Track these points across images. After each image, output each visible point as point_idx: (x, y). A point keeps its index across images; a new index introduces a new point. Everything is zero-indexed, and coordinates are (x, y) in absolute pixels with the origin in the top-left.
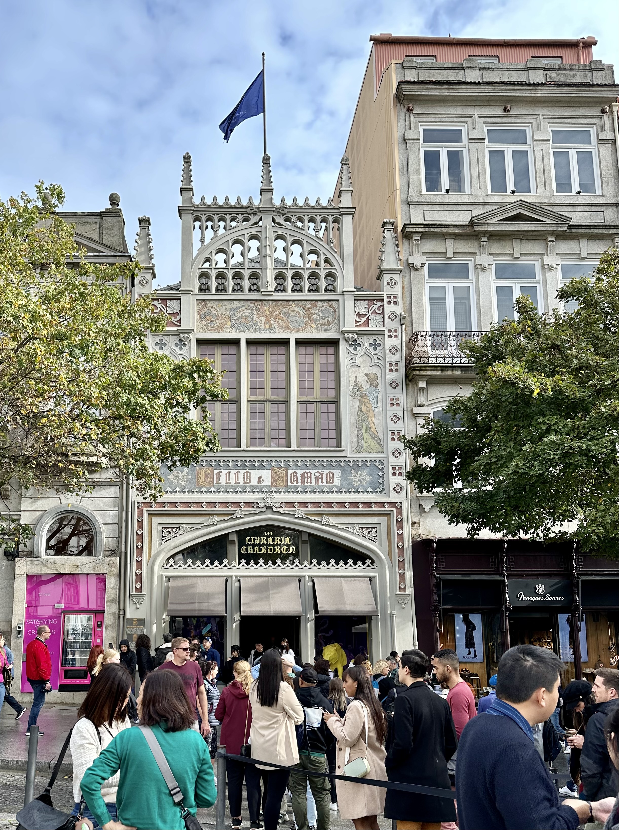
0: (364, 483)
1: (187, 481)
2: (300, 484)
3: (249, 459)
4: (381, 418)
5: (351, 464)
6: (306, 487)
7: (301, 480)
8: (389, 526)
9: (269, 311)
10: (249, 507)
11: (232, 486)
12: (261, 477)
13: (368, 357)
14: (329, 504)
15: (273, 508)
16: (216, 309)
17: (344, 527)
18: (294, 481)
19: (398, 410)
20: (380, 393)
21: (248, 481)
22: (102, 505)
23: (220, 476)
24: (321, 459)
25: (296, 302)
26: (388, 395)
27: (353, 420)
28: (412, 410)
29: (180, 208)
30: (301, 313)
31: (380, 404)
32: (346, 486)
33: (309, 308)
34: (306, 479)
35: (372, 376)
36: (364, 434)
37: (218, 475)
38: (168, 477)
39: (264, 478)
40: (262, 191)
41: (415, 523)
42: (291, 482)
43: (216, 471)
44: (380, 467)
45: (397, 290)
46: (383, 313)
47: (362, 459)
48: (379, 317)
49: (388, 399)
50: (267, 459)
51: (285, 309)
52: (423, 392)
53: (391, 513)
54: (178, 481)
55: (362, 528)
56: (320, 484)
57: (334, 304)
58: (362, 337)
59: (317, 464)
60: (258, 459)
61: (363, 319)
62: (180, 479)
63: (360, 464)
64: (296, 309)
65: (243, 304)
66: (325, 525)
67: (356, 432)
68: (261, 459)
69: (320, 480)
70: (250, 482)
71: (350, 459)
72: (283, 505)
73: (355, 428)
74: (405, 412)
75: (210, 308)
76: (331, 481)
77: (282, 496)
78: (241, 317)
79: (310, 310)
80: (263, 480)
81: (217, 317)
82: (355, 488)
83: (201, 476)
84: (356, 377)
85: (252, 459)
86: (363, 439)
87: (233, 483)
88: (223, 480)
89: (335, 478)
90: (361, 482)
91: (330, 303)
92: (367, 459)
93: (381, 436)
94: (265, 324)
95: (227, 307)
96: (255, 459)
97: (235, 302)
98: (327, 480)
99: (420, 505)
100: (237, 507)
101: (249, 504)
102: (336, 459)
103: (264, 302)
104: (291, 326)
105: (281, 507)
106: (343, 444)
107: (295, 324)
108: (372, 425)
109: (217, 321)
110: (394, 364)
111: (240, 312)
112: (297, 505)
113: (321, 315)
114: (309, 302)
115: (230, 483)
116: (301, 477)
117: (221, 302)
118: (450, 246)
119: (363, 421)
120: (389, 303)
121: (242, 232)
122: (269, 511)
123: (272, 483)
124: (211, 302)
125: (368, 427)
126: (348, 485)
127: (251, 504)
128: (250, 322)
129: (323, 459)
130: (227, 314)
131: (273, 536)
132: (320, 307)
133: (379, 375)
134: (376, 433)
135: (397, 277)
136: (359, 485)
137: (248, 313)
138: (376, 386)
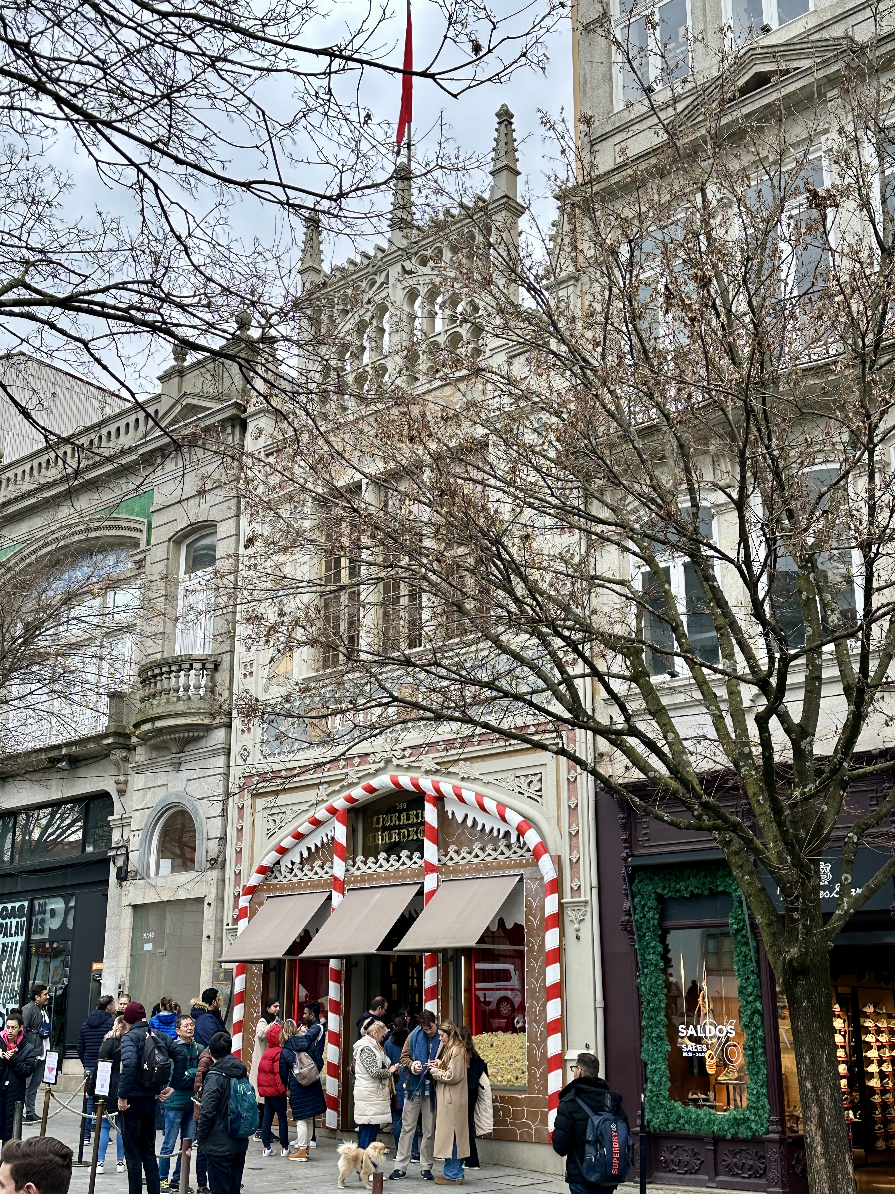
1: (298, 732)
8: (559, 768)
10: (364, 763)
14: (468, 740)
15: (394, 760)
17: (492, 779)
22: (206, 788)
41: (602, 755)
53: (560, 741)
55: (518, 777)
66: (463, 779)
72: (407, 752)
77: (408, 737)
105: (404, 757)
112: (425, 749)
121: (366, 307)
122: (390, 766)
127: (367, 758)
131: (408, 809)
135: (570, 292)
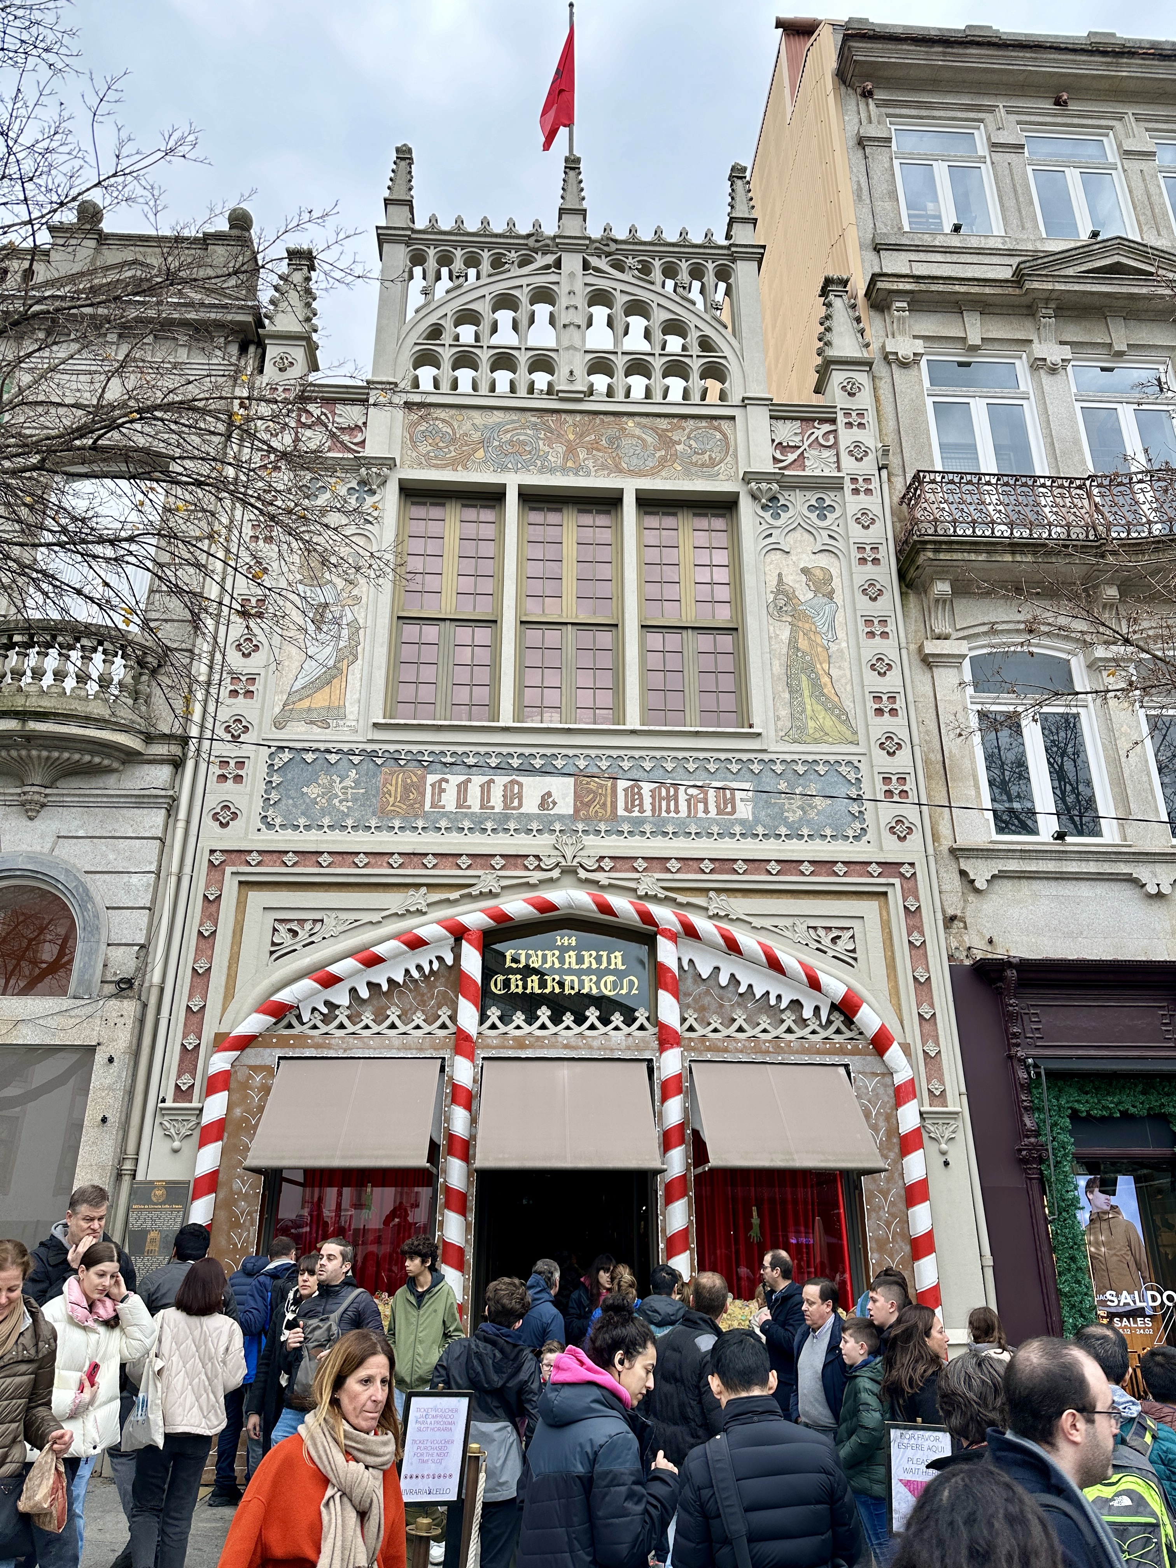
0: (812, 814)
1: (355, 800)
2: (649, 813)
3: (520, 750)
4: (846, 665)
5: (779, 768)
6: (665, 821)
7: (653, 804)
8: (886, 926)
9: (574, 432)
10: (516, 867)
11: (473, 813)
12: (549, 794)
13: (806, 535)
14: (724, 864)
15: (581, 871)
16: (451, 425)
17: (767, 923)
18: (633, 806)
19: (889, 648)
20: (841, 610)
21: (516, 803)
22: (111, 857)
23: (444, 791)
24: (702, 755)
25: (637, 419)
26: (859, 614)
27: (778, 668)
28: (921, 648)
29: (380, 231)
30: (649, 440)
31: (841, 634)
32: (768, 820)
33: (667, 430)
34: (664, 803)
35: (818, 573)
36: (807, 700)
37: (439, 789)
38: (305, 790)
39: (555, 796)
40: (562, 211)
41: (953, 918)
42: (626, 809)
43: (431, 779)
44: (852, 777)
45: (865, 399)
46: (836, 444)
47: (804, 757)
48: (826, 453)
49: (861, 622)
50: (564, 751)
51: (612, 432)
52: (944, 609)
53: (890, 890)
54: (329, 800)
55: (815, 928)
56: (701, 814)
57: (725, 425)
58: (792, 493)
59: (691, 767)
60: (542, 751)
61: (791, 457)
62: (337, 796)
63: (801, 769)
64: (638, 432)
65: (514, 416)
66: (716, 916)
67: (787, 695)
68: (549, 751)
69: (701, 806)
70: (520, 805)
71: (773, 757)
72: (607, 864)
73: (781, 686)
74: (904, 652)
75: (437, 422)
76: (729, 809)
77: (603, 842)
78: (510, 442)
79: (670, 434)
80: (555, 803)
81: (453, 441)
82: (788, 826)
83: (393, 789)
84: (780, 575)
85: (527, 751)
86: (804, 711)
87: (476, 808)
88: (449, 800)
89: (738, 802)
90: (805, 813)
91: (715, 423)
92: (817, 757)
93: (848, 704)
94: (566, 459)
95: (475, 421)
96: (534, 751)
97: (495, 412)
98: (718, 807)
99: (963, 873)
100: (482, 867)
101: (514, 860)
102: (738, 756)
103: (564, 416)
104: (625, 466)
105: (600, 869)
106: (756, 720)
107: (635, 461)
108: (825, 679)
109: (452, 448)
110: (868, 548)
111: (507, 432)
112: (641, 864)
113: (694, 445)
114: (667, 420)
115: (469, 807)
116: (653, 797)
117: (464, 412)
118: (973, 325)
119: (803, 670)
120: (849, 425)
121: (517, 282)
122: (568, 880)
123: (577, 810)
124: (439, 411)
125: (816, 685)
126: (774, 819)
127: (519, 861)
128: (530, 452)
129: (707, 755)
130: (476, 436)
131: (578, 948)
132: (692, 431)
133: (835, 572)
134: (836, 699)
135: (862, 378)
136: (801, 819)
137: (526, 434)
138: (830, 595)
